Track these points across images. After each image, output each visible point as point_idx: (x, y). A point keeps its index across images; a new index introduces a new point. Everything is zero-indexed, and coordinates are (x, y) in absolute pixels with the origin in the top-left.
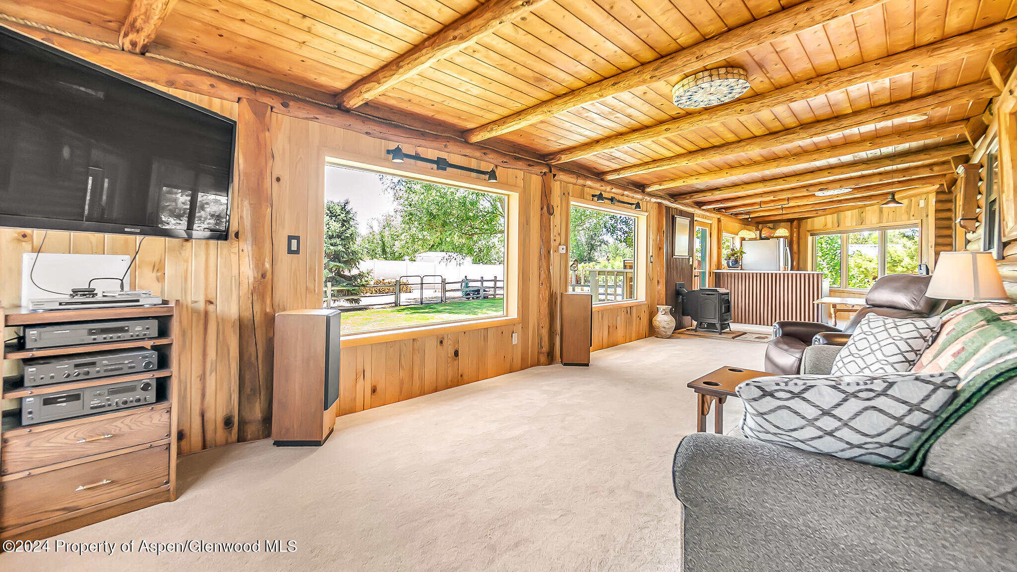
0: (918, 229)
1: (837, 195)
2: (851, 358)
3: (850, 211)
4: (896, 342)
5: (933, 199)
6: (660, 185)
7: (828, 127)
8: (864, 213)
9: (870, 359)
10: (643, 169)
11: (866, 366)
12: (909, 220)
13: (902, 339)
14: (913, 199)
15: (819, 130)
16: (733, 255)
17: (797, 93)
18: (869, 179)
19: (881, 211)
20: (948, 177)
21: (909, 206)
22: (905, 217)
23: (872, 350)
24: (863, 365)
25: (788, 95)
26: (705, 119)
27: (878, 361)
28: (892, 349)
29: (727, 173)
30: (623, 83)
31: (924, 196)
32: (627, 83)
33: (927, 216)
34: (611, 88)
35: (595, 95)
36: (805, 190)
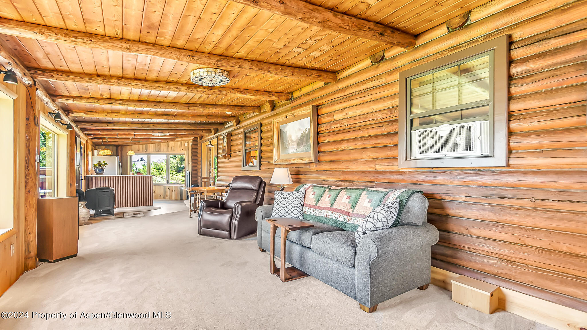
0: (184, 155)
1: (159, 136)
2: (281, 208)
3: (152, 144)
4: (297, 199)
5: (190, 144)
6: (85, 113)
7: (211, 108)
8: (160, 146)
9: (290, 207)
10: (99, 102)
11: (288, 210)
12: (181, 151)
13: (298, 198)
14: (182, 142)
15: (207, 108)
16: (99, 165)
17: (229, 92)
18: (180, 131)
19: (168, 146)
20: (200, 135)
21: (181, 145)
22: (179, 149)
23: (289, 204)
24: (287, 210)
25: (225, 92)
26: (186, 89)
27: (293, 207)
28: (296, 202)
29: (137, 116)
30: (197, 58)
31: (187, 141)
32: (200, 60)
33: (188, 150)
34: (187, 58)
35: (174, 56)
36: (152, 131)
